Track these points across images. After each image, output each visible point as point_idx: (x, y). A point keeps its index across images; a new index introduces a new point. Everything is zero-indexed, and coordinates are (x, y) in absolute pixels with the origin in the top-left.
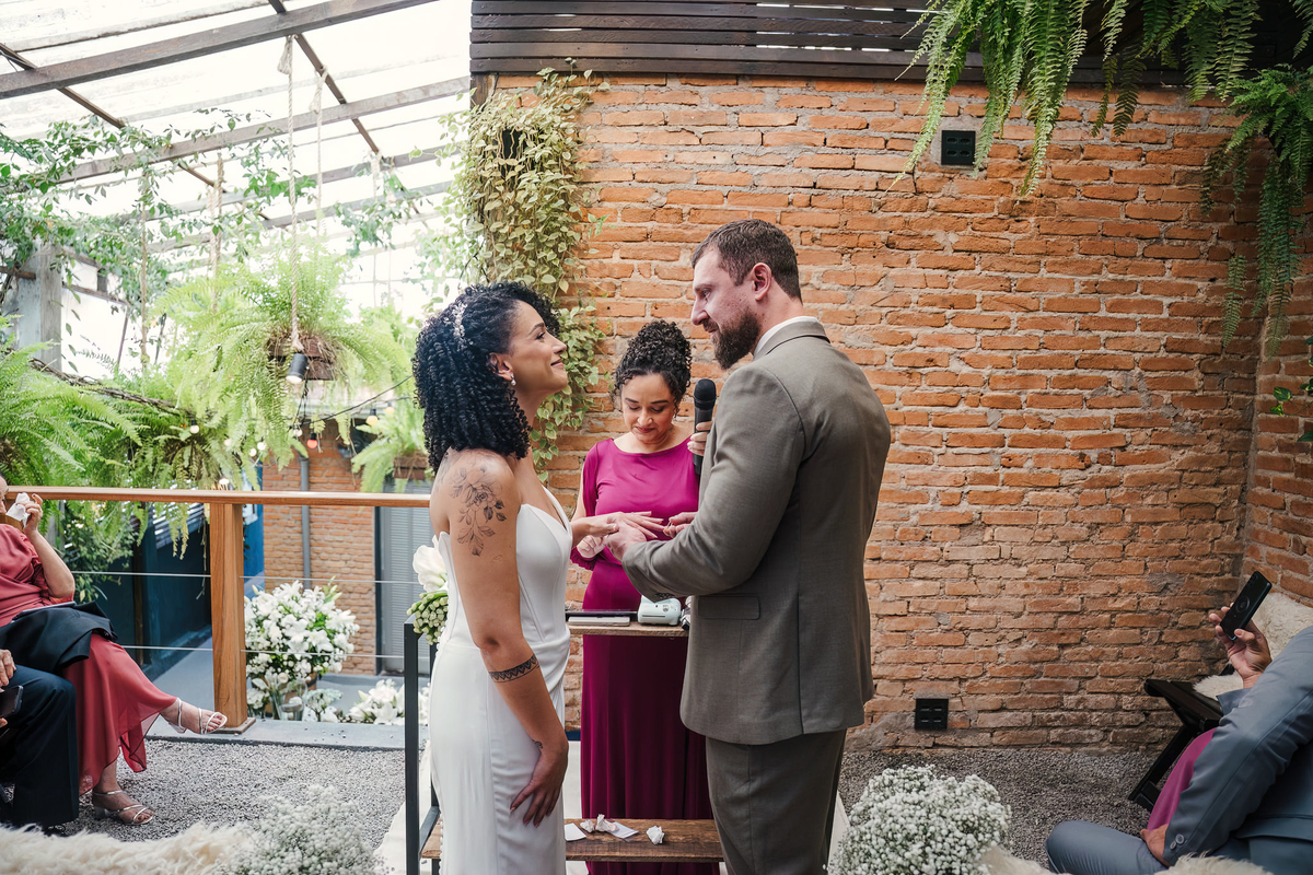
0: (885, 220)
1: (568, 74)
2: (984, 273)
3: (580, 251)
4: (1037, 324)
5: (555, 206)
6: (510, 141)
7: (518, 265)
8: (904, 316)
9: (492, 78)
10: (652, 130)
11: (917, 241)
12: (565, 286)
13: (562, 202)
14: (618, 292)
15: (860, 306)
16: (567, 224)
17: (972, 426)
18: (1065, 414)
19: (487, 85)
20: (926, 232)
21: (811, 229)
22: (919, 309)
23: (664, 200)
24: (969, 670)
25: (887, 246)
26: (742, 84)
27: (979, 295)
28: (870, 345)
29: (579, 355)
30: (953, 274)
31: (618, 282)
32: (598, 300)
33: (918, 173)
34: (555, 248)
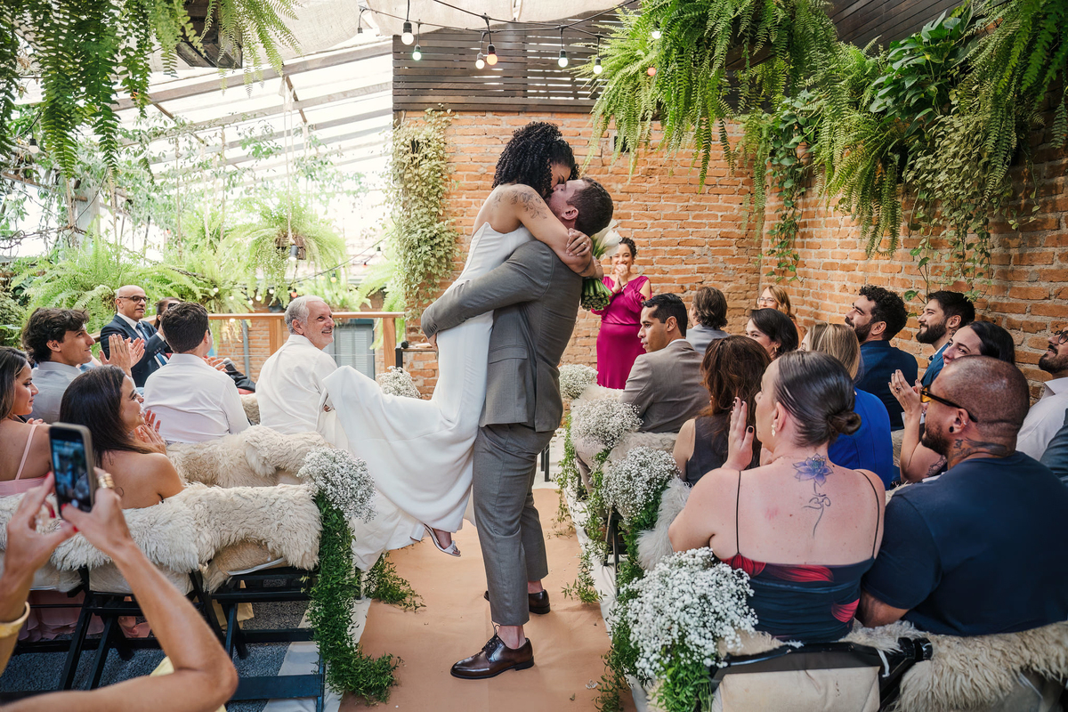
1: (440, 111)
2: (635, 202)
3: (448, 195)
4: (660, 226)
5: (436, 176)
6: (415, 146)
7: (420, 203)
9: (403, 112)
10: (479, 137)
12: (441, 213)
13: (440, 174)
14: (465, 214)
16: (442, 184)
18: (674, 267)
19: (401, 116)
23: (486, 170)
26: (521, 115)
27: (632, 213)
29: (449, 244)
30: (620, 203)
31: (465, 210)
32: (456, 218)
33: (603, 156)
34: (437, 195)
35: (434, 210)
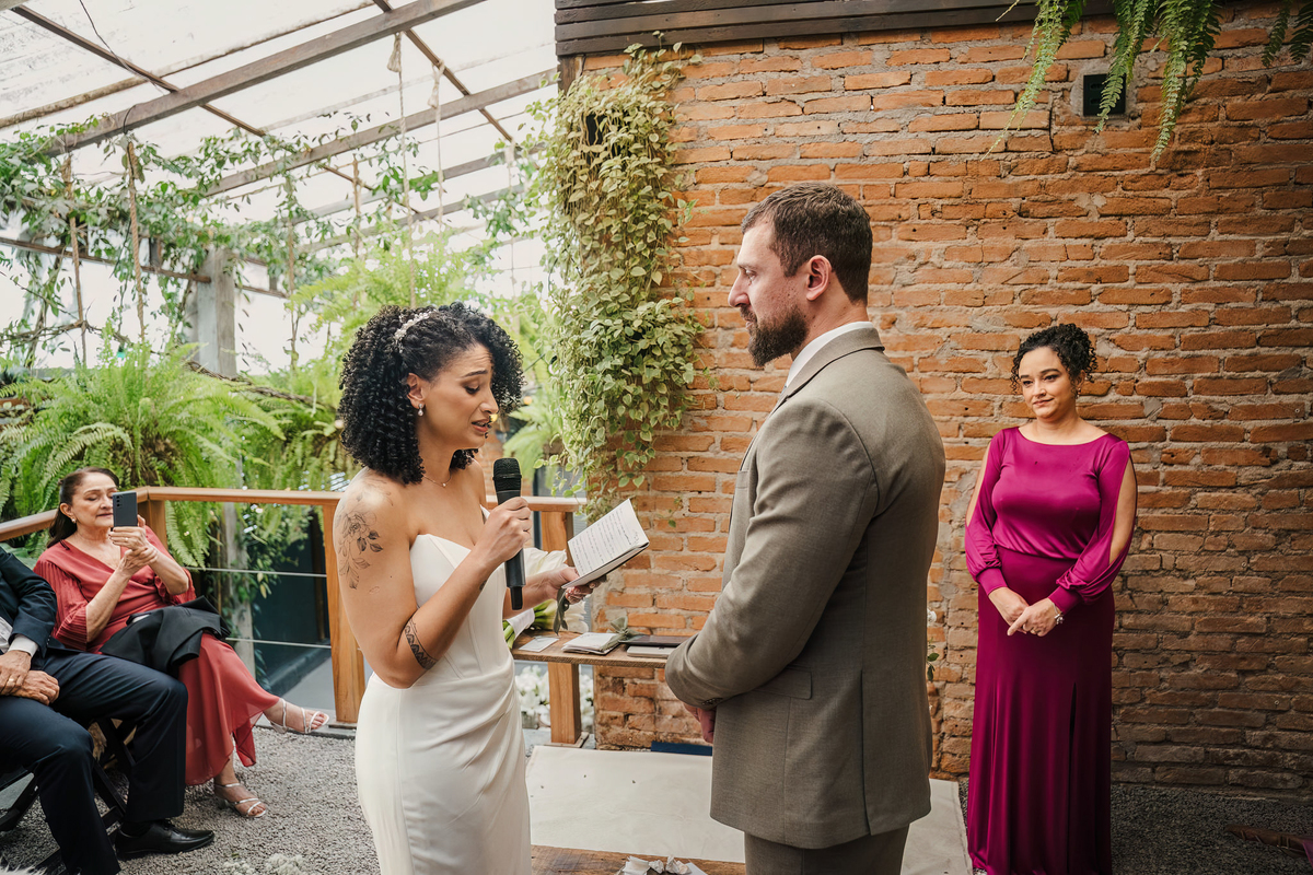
0: (1017, 185)
1: (657, 49)
2: (1138, 239)
3: (673, 238)
4: (1205, 296)
5: (642, 192)
7: (606, 257)
8: (1041, 294)
9: (579, 60)
10: (749, 102)
11: (1055, 207)
12: (657, 278)
13: (650, 188)
14: (718, 281)
15: (989, 285)
16: (659, 211)
17: (1126, 418)
18: (1243, 401)
19: (574, 68)
20: (1066, 197)
21: (931, 200)
22: (1059, 285)
23: (765, 178)
24: (1125, 695)
25: (1020, 215)
26: (848, 43)
27: (1132, 265)
28: (1001, 328)
29: (676, 351)
30: (1099, 243)
31: (717, 270)
32: (697, 290)
33: (1055, 128)
34: (644, 238)
35: (639, 272)
